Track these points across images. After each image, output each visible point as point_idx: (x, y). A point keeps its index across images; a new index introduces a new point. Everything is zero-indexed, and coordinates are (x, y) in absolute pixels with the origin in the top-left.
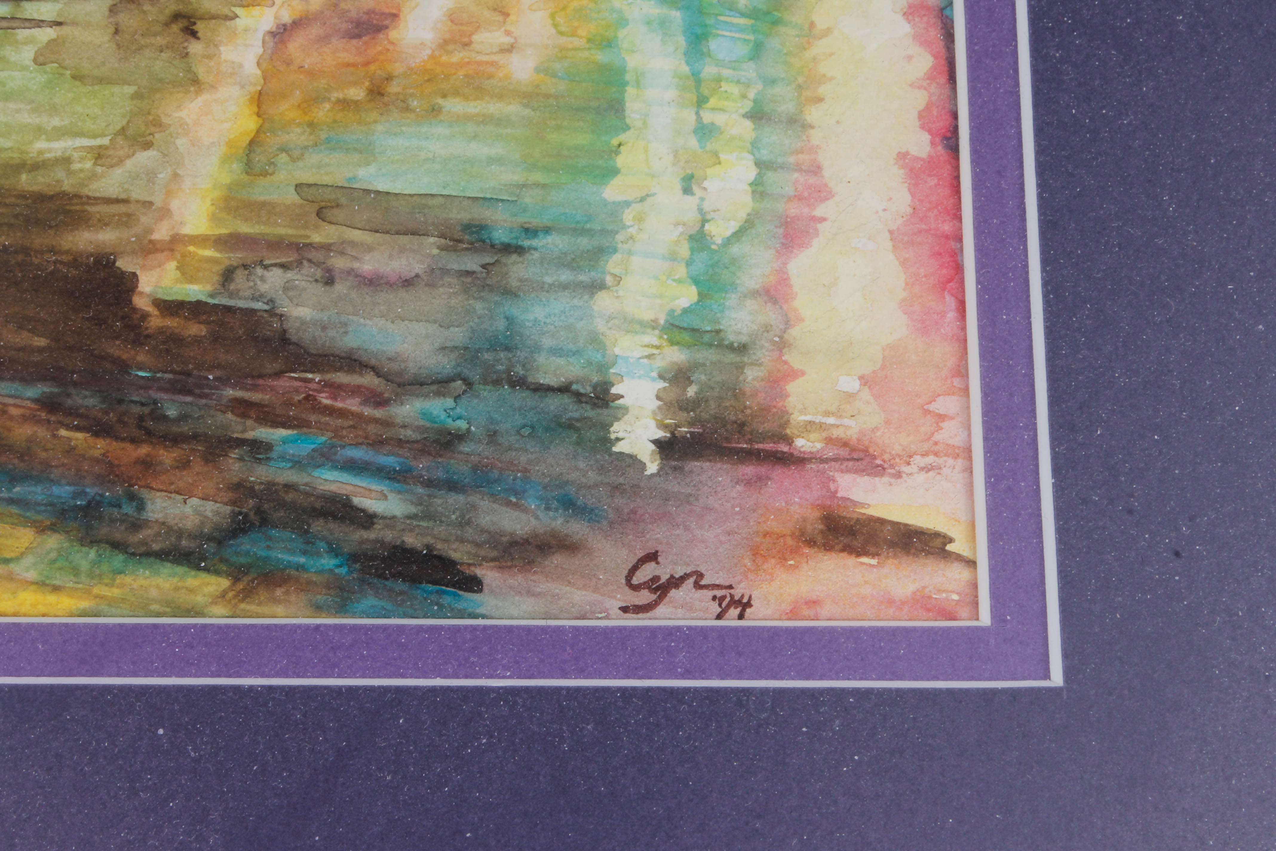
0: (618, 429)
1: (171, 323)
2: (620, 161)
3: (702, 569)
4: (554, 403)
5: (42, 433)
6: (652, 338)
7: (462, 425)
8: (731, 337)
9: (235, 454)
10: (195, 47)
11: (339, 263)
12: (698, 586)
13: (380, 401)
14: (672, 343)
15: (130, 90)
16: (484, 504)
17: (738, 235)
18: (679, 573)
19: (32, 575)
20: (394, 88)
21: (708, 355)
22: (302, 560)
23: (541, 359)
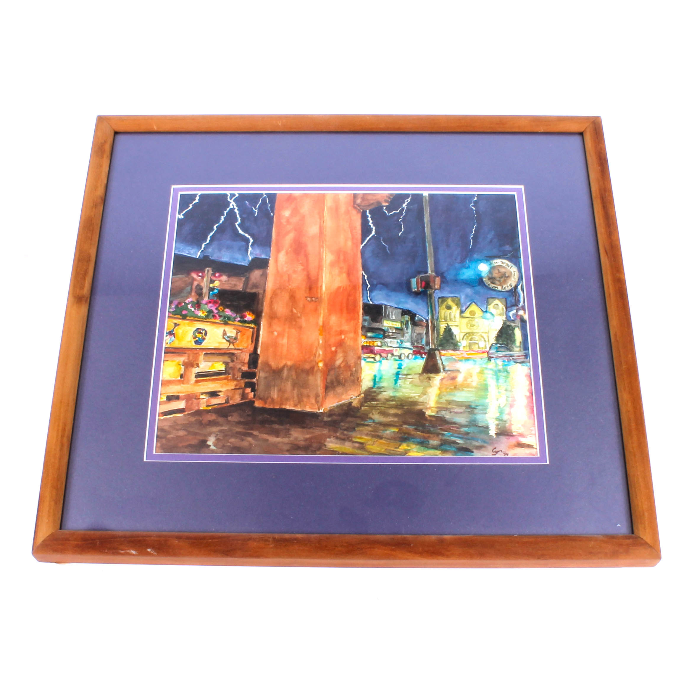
0: (490, 432)
1: (431, 418)
2: (488, 396)
3: (502, 450)
4: (481, 428)
5: (415, 432)
6: (494, 420)
7: (469, 431)
8: (504, 420)
9: (440, 435)
10: (430, 381)
11: (452, 410)
12: (501, 452)
13: (458, 428)
14: (497, 420)
15: (422, 387)
16: (473, 442)
17: (504, 406)
18: (499, 450)
19: (416, 451)
20: (457, 387)
21: (500, 422)
22: (450, 449)
23: (479, 423)
